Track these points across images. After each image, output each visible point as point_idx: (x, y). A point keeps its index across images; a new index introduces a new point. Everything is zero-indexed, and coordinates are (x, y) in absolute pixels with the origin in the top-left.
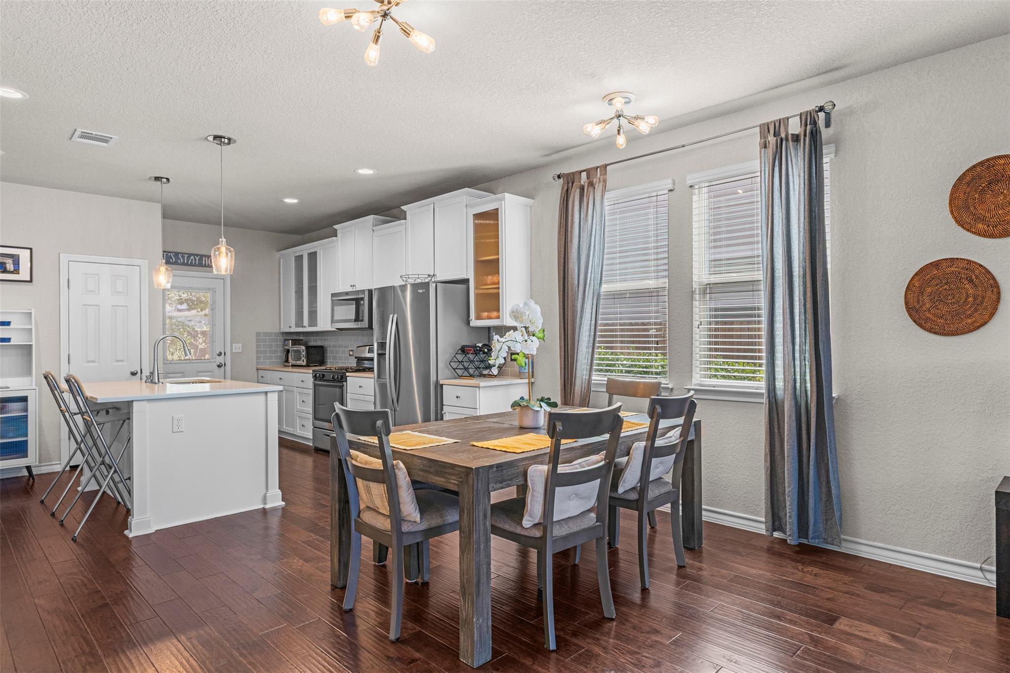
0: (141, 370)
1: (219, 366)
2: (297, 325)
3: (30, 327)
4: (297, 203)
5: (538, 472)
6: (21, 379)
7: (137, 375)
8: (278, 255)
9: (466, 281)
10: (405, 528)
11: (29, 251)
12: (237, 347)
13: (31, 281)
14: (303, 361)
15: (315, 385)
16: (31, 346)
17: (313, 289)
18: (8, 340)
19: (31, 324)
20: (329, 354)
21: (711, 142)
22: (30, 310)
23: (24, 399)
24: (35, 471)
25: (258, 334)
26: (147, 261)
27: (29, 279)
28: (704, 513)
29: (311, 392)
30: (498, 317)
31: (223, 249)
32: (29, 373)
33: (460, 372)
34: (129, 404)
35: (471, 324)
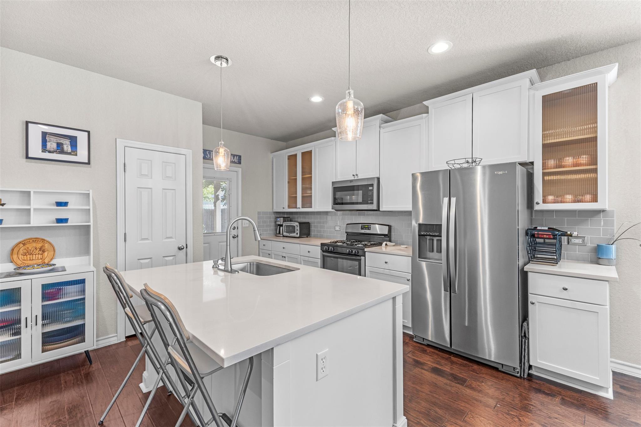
0: (186, 245)
1: (234, 237)
2: (289, 207)
3: (88, 208)
4: (322, 103)
7: (184, 249)
8: (271, 156)
11: (87, 133)
13: (89, 163)
14: (297, 234)
15: (324, 256)
16: (88, 227)
17: (307, 180)
18: (66, 220)
19: (89, 205)
20: (312, 228)
22: (89, 191)
23: (83, 281)
25: (259, 213)
26: (191, 150)
27: (87, 161)
29: (319, 261)
32: (86, 251)
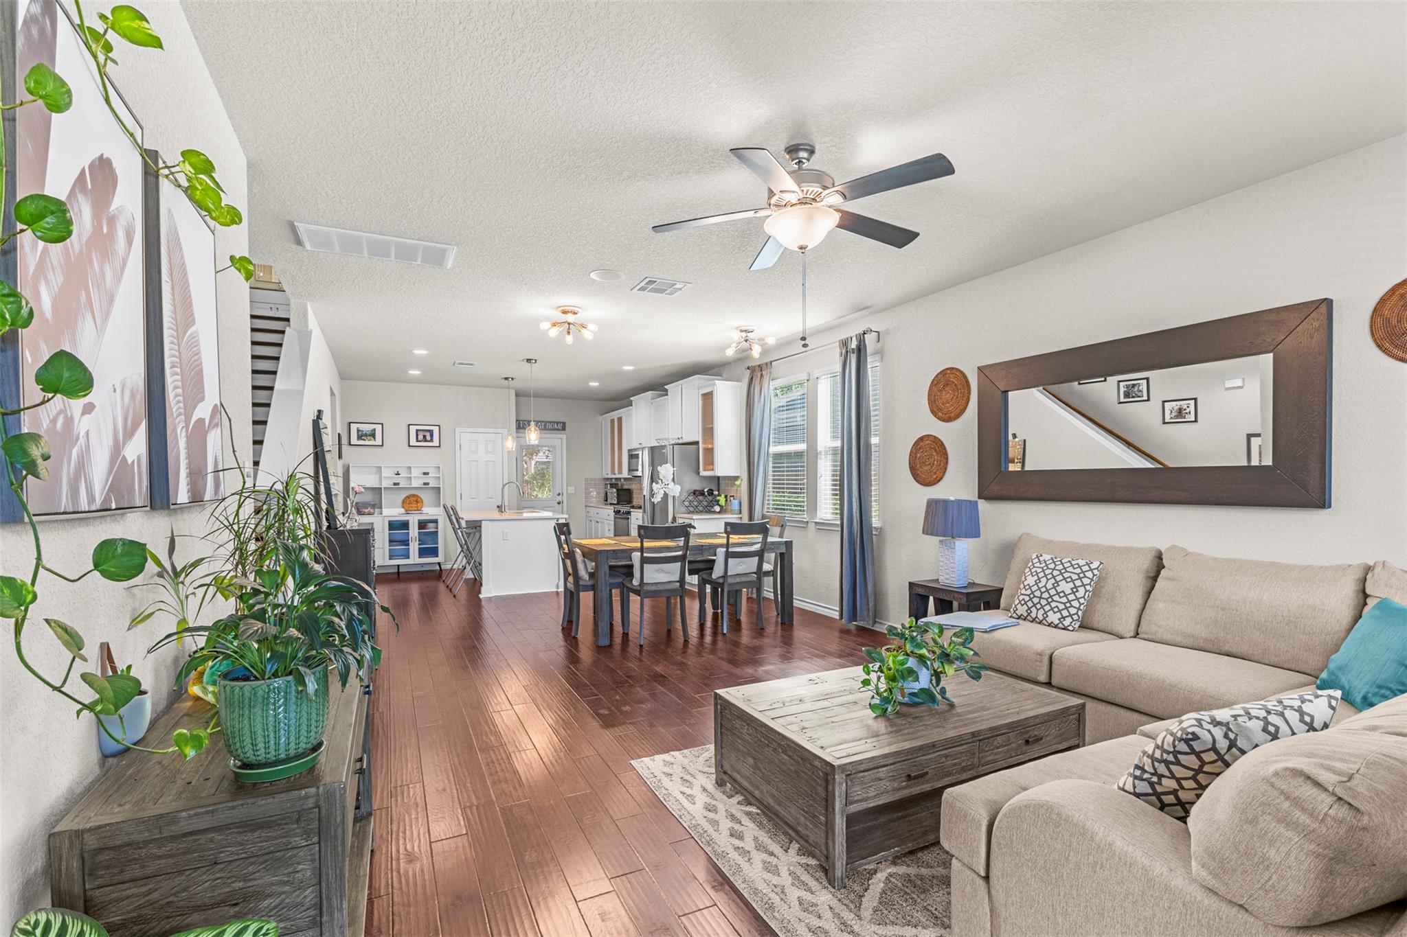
1: (559, 503)
2: (612, 473)
3: (438, 476)
4: (599, 385)
5: (636, 556)
6: (435, 509)
8: (600, 418)
9: (697, 443)
10: (581, 582)
11: (438, 427)
12: (572, 489)
13: (439, 447)
14: (613, 500)
15: (615, 518)
16: (439, 488)
17: (620, 445)
18: (428, 484)
19: (439, 474)
21: (820, 349)
22: (439, 465)
23: (436, 521)
24: (443, 567)
25: (586, 480)
26: (506, 430)
28: (794, 601)
29: (613, 523)
30: (713, 470)
31: (533, 429)
32: (439, 503)
33: (691, 509)
34: (481, 521)
35: (701, 474)
